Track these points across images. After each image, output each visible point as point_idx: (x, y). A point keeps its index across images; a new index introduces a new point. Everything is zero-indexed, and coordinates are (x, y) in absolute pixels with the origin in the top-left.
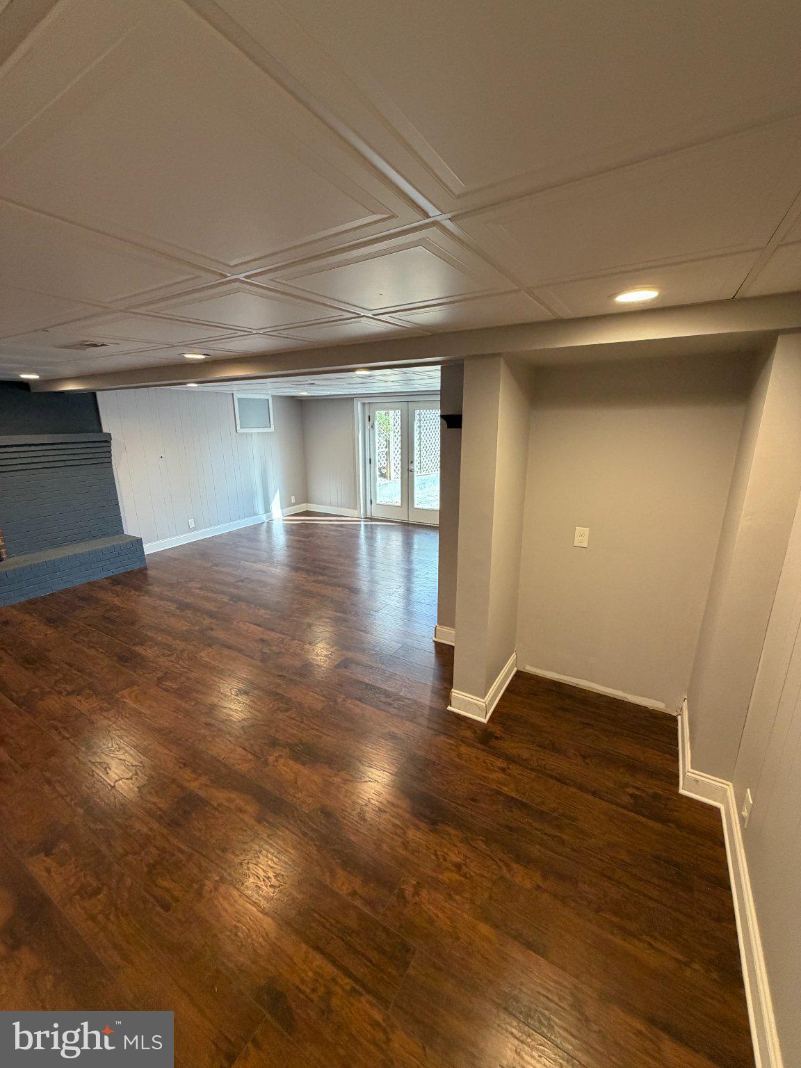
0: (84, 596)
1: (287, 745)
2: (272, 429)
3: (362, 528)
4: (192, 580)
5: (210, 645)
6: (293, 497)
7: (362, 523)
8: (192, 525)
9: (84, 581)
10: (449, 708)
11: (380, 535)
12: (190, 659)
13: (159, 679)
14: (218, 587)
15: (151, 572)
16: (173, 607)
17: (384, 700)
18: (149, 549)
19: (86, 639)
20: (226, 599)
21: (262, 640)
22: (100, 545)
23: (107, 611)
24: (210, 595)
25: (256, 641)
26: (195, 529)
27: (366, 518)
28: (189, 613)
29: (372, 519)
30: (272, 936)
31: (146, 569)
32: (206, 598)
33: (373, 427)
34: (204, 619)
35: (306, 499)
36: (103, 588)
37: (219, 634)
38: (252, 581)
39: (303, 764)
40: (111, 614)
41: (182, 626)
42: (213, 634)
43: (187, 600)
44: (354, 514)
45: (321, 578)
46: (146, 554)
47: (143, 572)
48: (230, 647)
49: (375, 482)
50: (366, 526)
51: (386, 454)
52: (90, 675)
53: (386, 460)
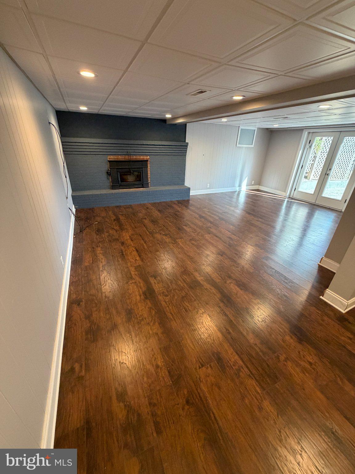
0: (169, 205)
1: (235, 280)
2: (253, 146)
3: (286, 202)
4: (205, 208)
5: (209, 234)
6: (253, 181)
7: (286, 200)
8: (208, 187)
9: (170, 200)
10: (321, 297)
11: (294, 207)
12: (201, 236)
13: (190, 239)
14: (214, 213)
15: (190, 202)
16: (197, 216)
17: (283, 280)
18: (192, 193)
19: (169, 219)
20: (217, 218)
21: (230, 238)
22: (176, 187)
23: (176, 212)
24: (212, 215)
25: (228, 237)
26: (209, 188)
27: (289, 197)
28: (203, 220)
29: (292, 199)
30: (221, 340)
31: (189, 200)
32: (210, 216)
33: (310, 147)
34: (208, 223)
35: (259, 184)
36: (175, 204)
37: (213, 230)
38: (229, 214)
39: (241, 289)
40: (177, 213)
41: (200, 224)
42: (212, 230)
43: (203, 215)
44: (284, 195)
45: (260, 220)
46: (190, 195)
47: (188, 201)
48: (217, 236)
49: (301, 180)
50: (288, 201)
51: (312, 165)
52: (170, 231)
53: (310, 168)
